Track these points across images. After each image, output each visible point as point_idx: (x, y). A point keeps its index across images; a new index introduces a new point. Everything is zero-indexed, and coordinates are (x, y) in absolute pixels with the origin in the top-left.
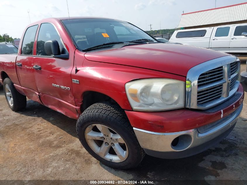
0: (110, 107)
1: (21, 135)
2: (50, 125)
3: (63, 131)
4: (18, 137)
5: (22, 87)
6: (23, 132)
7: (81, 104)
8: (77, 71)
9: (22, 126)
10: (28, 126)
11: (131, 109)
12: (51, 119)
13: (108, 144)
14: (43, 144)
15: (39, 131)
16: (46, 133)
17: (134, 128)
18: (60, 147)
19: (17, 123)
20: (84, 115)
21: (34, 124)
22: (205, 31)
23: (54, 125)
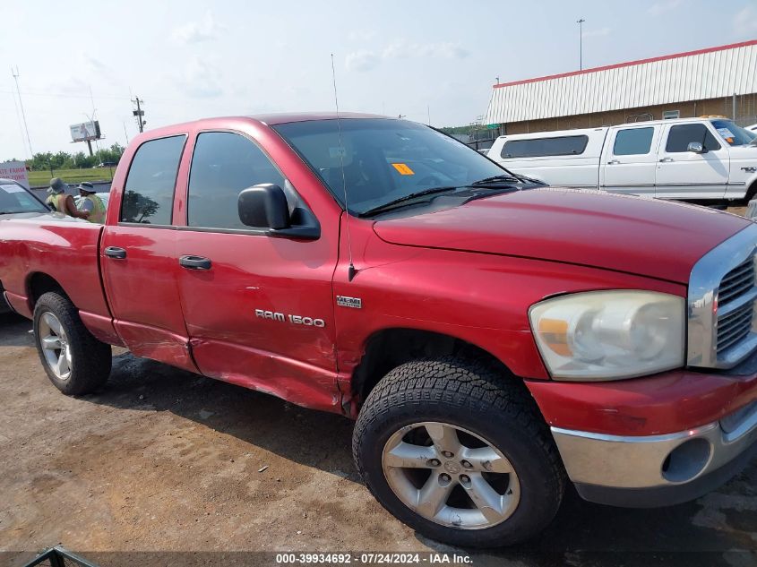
0: (467, 372)
1: (133, 468)
2: (210, 433)
3: (258, 448)
4: (126, 473)
5: (115, 321)
6: (133, 458)
7: (356, 364)
8: (353, 272)
9: (120, 441)
10: (142, 441)
11: (547, 377)
12: (204, 414)
13: (450, 478)
14: (216, 493)
15: (183, 453)
16: (210, 457)
17: (553, 429)
18: (273, 497)
19: (100, 433)
20: (389, 398)
21: (156, 433)
22: (584, 139)
23: (222, 431)
